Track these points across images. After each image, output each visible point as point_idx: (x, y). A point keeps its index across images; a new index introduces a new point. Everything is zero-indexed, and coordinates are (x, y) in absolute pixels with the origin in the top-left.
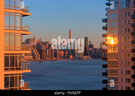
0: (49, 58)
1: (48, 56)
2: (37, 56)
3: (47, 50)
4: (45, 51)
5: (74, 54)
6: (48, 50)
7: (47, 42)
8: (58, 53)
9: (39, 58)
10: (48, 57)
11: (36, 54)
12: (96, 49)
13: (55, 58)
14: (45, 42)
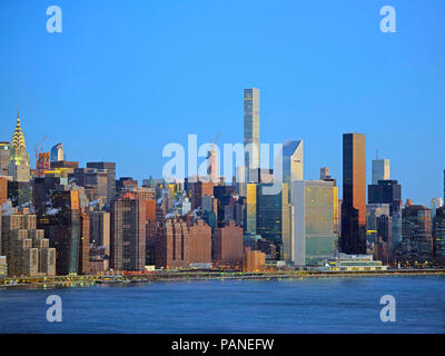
0: (111, 265)
1: (107, 253)
2: (34, 253)
3: (101, 216)
4: (86, 223)
5: (278, 242)
6: (107, 217)
7: (100, 165)
8: (170, 233)
9: (52, 269)
10: (111, 258)
11: (27, 243)
12: (413, 212)
13: (151, 268)
14: (89, 165)
